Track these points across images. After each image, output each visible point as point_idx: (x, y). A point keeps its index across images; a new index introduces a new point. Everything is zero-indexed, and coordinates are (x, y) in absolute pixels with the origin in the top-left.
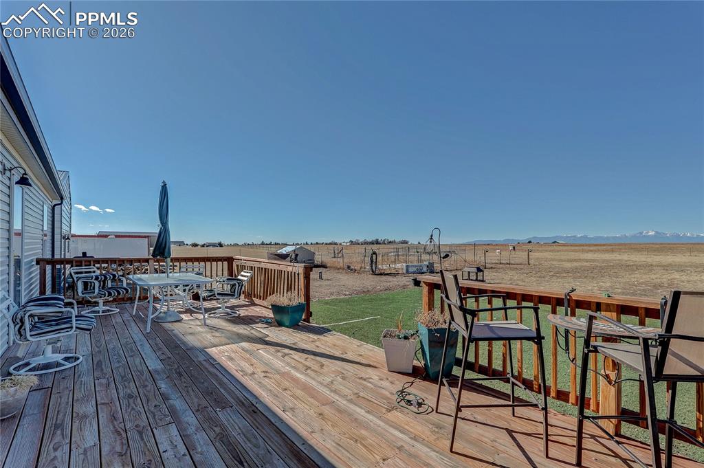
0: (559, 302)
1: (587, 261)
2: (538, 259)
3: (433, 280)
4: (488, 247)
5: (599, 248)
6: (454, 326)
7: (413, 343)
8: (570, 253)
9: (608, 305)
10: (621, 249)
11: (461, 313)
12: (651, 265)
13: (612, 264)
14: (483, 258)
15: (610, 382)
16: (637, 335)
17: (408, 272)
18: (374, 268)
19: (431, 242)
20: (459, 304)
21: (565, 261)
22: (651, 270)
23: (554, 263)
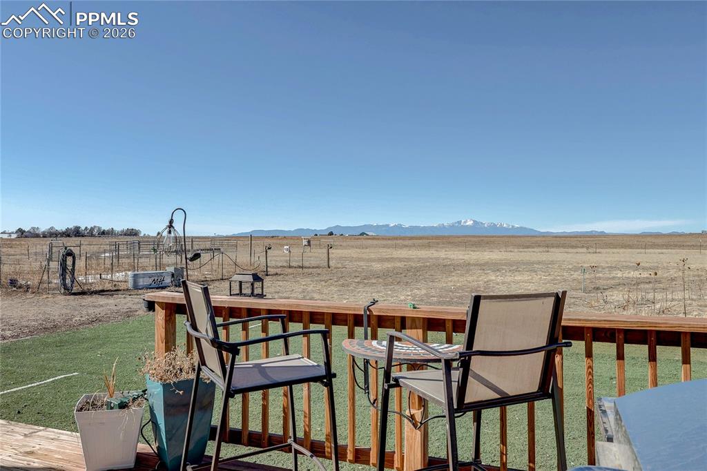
0: (357, 320)
1: (400, 260)
2: (341, 258)
3: (173, 298)
4: (270, 241)
5: (415, 241)
6: (205, 373)
7: (137, 413)
8: (381, 250)
9: (413, 319)
10: (438, 244)
11: (214, 350)
12: (469, 264)
13: (428, 264)
14: (263, 260)
15: (415, 425)
16: (439, 356)
17: (136, 287)
18: (68, 281)
19: (170, 232)
20: (211, 335)
21: (374, 260)
22: (468, 271)
23: (362, 263)
